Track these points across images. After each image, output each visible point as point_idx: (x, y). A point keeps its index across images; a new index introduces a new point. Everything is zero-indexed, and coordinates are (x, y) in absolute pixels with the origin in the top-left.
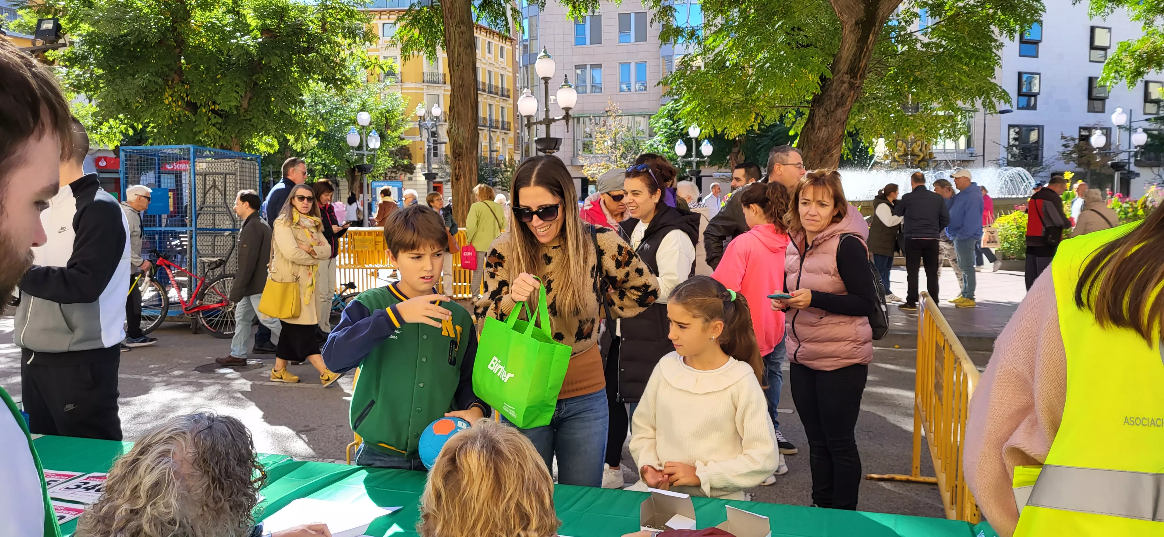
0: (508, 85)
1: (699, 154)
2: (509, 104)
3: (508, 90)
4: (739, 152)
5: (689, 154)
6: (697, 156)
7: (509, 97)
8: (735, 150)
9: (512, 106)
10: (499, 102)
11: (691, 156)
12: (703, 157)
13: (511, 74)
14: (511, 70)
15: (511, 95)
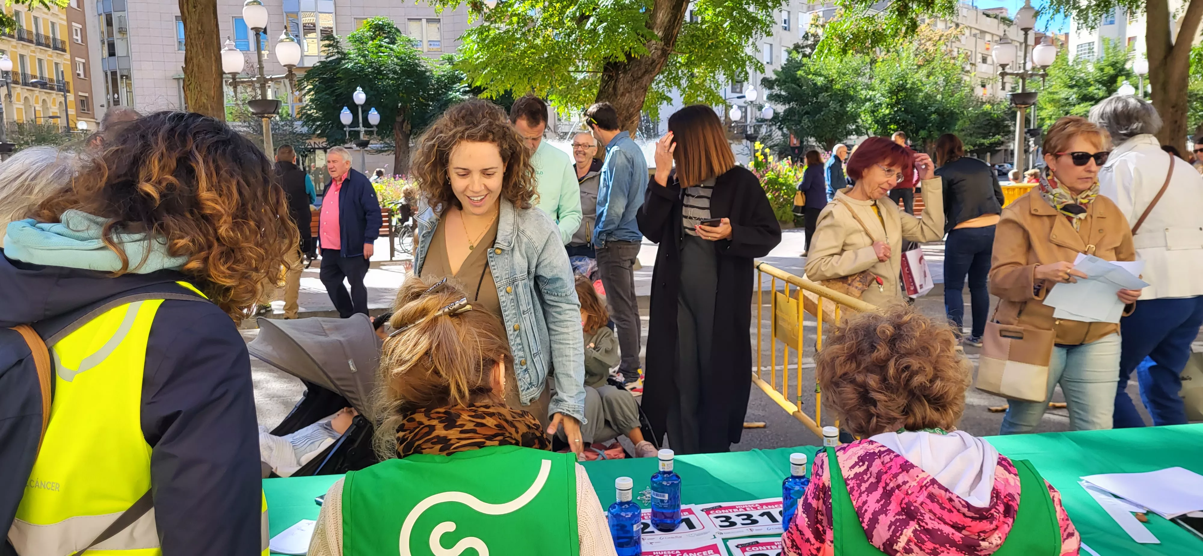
0: (61, 35)
1: (366, 123)
2: (65, 60)
3: (63, 42)
4: (403, 121)
5: (355, 123)
6: (364, 126)
7: (64, 51)
8: (399, 119)
9: (69, 63)
10: (51, 56)
11: (358, 126)
12: (371, 126)
13: (65, 23)
14: (65, 17)
15: (68, 48)
